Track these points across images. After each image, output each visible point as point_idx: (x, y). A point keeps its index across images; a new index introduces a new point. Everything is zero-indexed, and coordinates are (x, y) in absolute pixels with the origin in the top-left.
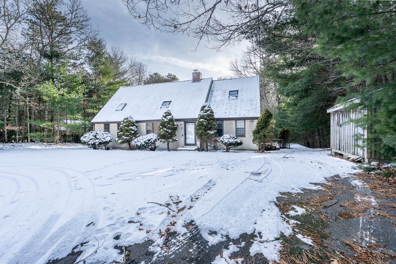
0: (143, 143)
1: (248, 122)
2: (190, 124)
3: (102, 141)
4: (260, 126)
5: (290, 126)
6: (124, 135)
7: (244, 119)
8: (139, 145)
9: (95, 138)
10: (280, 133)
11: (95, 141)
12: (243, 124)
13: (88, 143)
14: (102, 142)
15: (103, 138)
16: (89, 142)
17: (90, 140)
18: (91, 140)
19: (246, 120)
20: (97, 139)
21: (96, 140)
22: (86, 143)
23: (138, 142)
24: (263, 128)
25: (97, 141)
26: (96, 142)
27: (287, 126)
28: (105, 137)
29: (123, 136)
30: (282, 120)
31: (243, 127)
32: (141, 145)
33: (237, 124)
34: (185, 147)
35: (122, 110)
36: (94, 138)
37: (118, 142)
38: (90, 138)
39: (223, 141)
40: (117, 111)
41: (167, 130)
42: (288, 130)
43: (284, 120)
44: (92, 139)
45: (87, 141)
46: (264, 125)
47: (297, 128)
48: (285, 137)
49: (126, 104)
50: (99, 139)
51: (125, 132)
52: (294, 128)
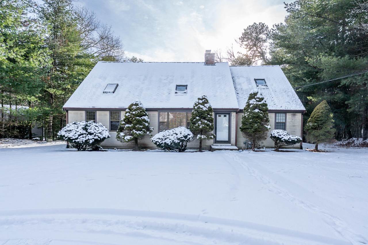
0: (177, 141)
1: (289, 116)
2: (222, 116)
3: (99, 137)
6: (134, 128)
7: (285, 112)
8: (169, 144)
9: (87, 133)
11: (87, 138)
12: (284, 118)
13: (77, 141)
14: (99, 139)
15: (99, 133)
16: (77, 139)
17: (79, 135)
18: (82, 136)
19: (287, 114)
20: (91, 134)
21: (89, 135)
22: (73, 141)
23: (165, 139)
25: (91, 137)
26: (89, 139)
28: (101, 131)
29: (134, 130)
31: (284, 121)
32: (172, 143)
33: (277, 118)
34: (214, 144)
35: (114, 93)
36: (84, 132)
37: (124, 138)
38: (79, 133)
39: (281, 138)
40: (105, 94)
41: (208, 123)
44: (83, 134)
45: (74, 138)
49: (117, 85)
50: (93, 134)
51: (136, 124)
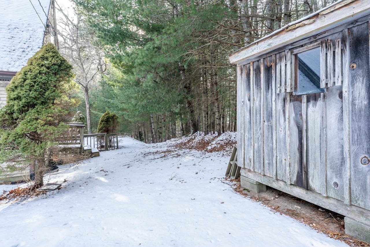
4: (18, 98)
5: (118, 110)
10: (102, 121)
24: (30, 105)
27: (114, 110)
30: (106, 100)
42: (114, 116)
43: (109, 100)
46: (33, 94)
47: (128, 112)
48: (111, 128)
52: (124, 112)
